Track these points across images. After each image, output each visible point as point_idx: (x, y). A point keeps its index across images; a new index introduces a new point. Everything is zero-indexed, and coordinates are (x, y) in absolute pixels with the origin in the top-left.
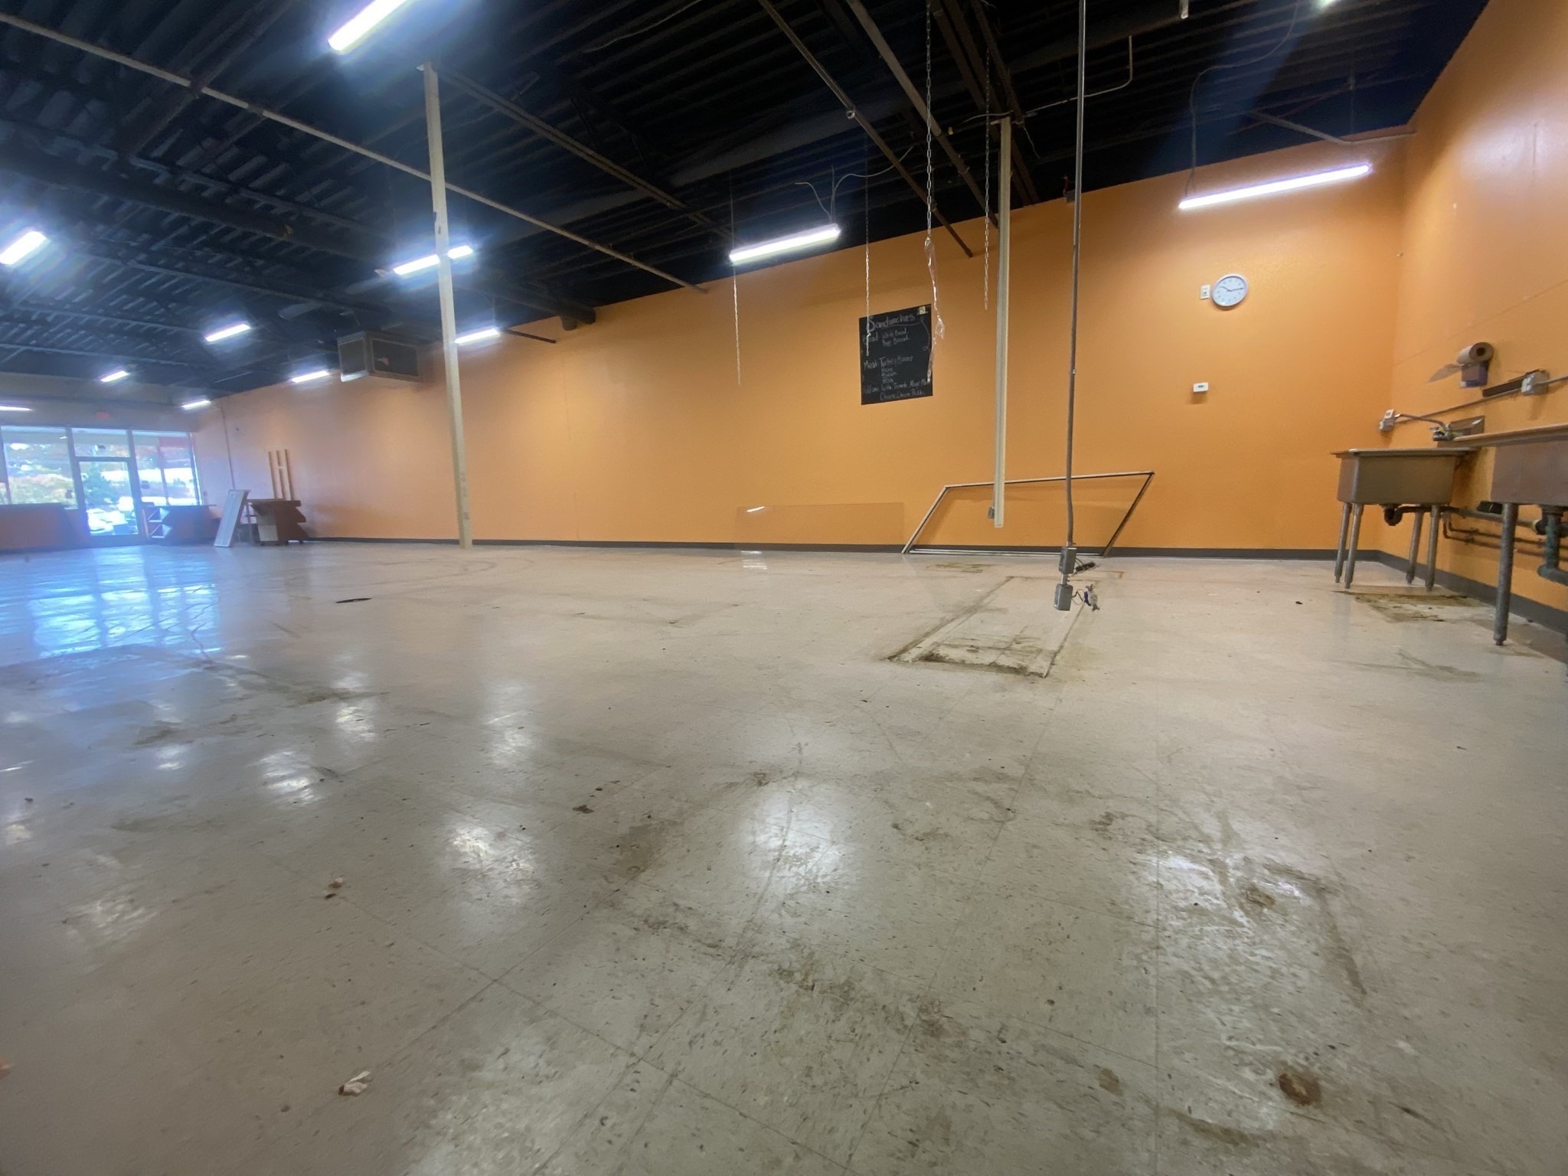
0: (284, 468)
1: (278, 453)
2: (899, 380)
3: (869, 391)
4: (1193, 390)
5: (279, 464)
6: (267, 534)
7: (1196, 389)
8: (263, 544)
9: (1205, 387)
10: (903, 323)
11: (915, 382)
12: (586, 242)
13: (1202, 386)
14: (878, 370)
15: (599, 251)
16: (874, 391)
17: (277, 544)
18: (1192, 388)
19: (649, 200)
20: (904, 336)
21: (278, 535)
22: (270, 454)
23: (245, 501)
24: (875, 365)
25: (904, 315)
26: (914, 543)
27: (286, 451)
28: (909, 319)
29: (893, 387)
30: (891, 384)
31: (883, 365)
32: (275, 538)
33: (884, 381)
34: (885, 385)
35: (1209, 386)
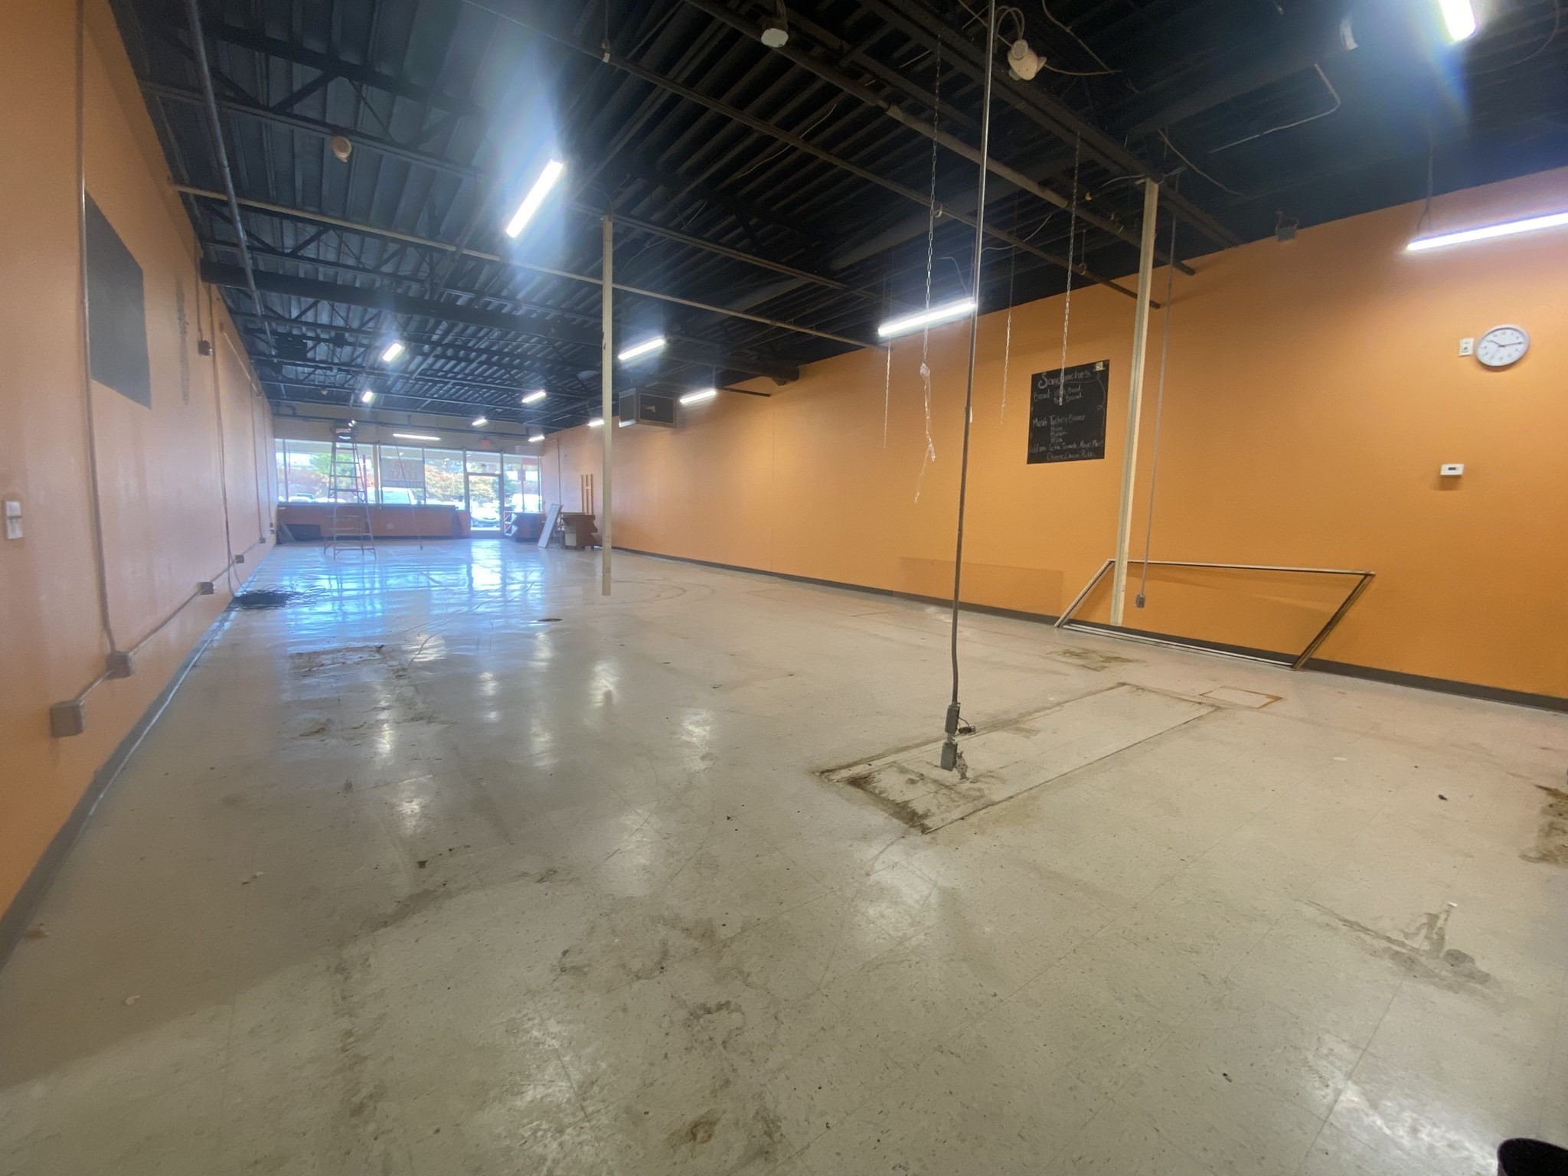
0: (589, 488)
1: (587, 476)
2: (1068, 440)
3: (1036, 450)
4: (1440, 472)
5: (587, 485)
6: (571, 540)
7: (1445, 471)
8: (567, 548)
9: (1459, 470)
10: (1077, 380)
11: (1086, 443)
12: (767, 322)
13: (1454, 469)
14: (1047, 429)
15: (780, 327)
16: (1041, 449)
17: (575, 548)
18: (1440, 470)
19: (813, 284)
20: (1077, 394)
21: (577, 541)
22: (582, 476)
23: (559, 513)
24: (1044, 423)
25: (1079, 371)
26: (1071, 616)
27: (592, 475)
28: (1085, 375)
29: (1061, 446)
30: (1060, 444)
31: (1053, 423)
32: (575, 544)
33: (1053, 440)
34: (1053, 445)
35: (1466, 469)
